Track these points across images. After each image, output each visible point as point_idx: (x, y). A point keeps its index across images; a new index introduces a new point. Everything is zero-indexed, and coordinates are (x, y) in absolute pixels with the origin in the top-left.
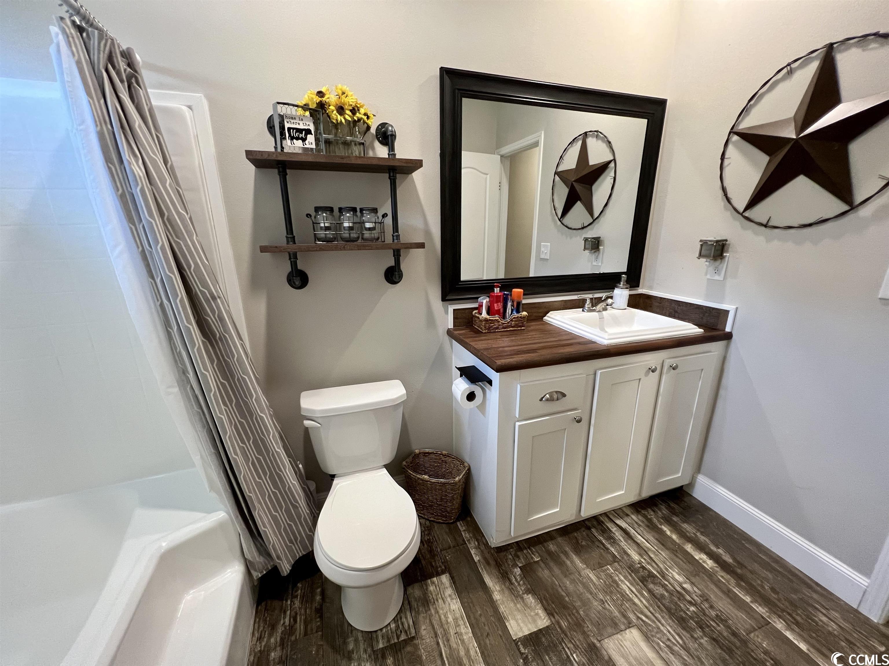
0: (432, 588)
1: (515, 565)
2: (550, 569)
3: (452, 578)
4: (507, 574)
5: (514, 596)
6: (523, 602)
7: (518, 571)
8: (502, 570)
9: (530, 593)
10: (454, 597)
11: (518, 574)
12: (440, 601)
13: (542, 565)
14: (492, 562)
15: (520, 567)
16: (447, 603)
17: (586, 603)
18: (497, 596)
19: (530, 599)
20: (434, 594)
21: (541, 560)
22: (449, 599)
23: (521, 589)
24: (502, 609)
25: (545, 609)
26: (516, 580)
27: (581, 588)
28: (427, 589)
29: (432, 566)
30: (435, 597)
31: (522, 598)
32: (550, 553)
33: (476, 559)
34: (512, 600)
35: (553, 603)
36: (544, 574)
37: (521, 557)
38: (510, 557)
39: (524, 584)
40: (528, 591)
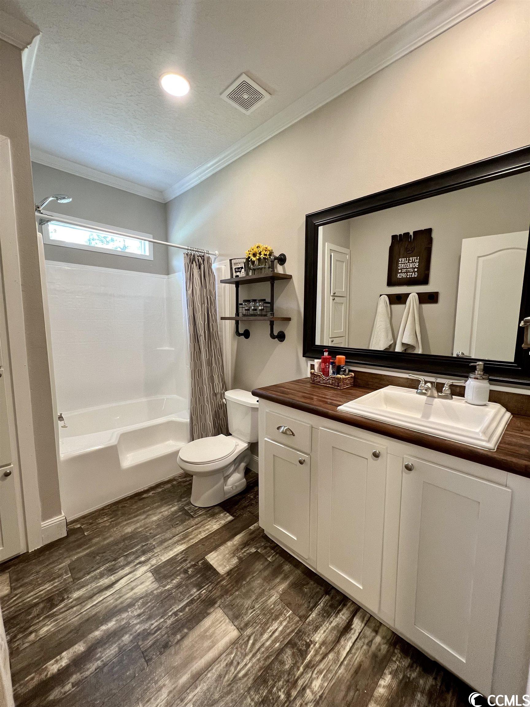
0: (222, 515)
1: (257, 548)
3: (232, 521)
4: (248, 545)
5: (234, 552)
6: (231, 558)
8: (250, 542)
9: (240, 560)
10: (221, 525)
11: (251, 551)
12: (216, 520)
13: (266, 563)
14: (253, 536)
15: (257, 551)
16: (215, 523)
18: (229, 544)
20: (219, 516)
21: (270, 562)
22: (219, 523)
23: (240, 554)
24: (222, 548)
25: (231, 570)
26: (246, 551)
27: (258, 591)
29: (236, 510)
33: (252, 528)
34: (230, 552)
35: (237, 574)
36: (259, 566)
37: (266, 550)
38: (263, 544)
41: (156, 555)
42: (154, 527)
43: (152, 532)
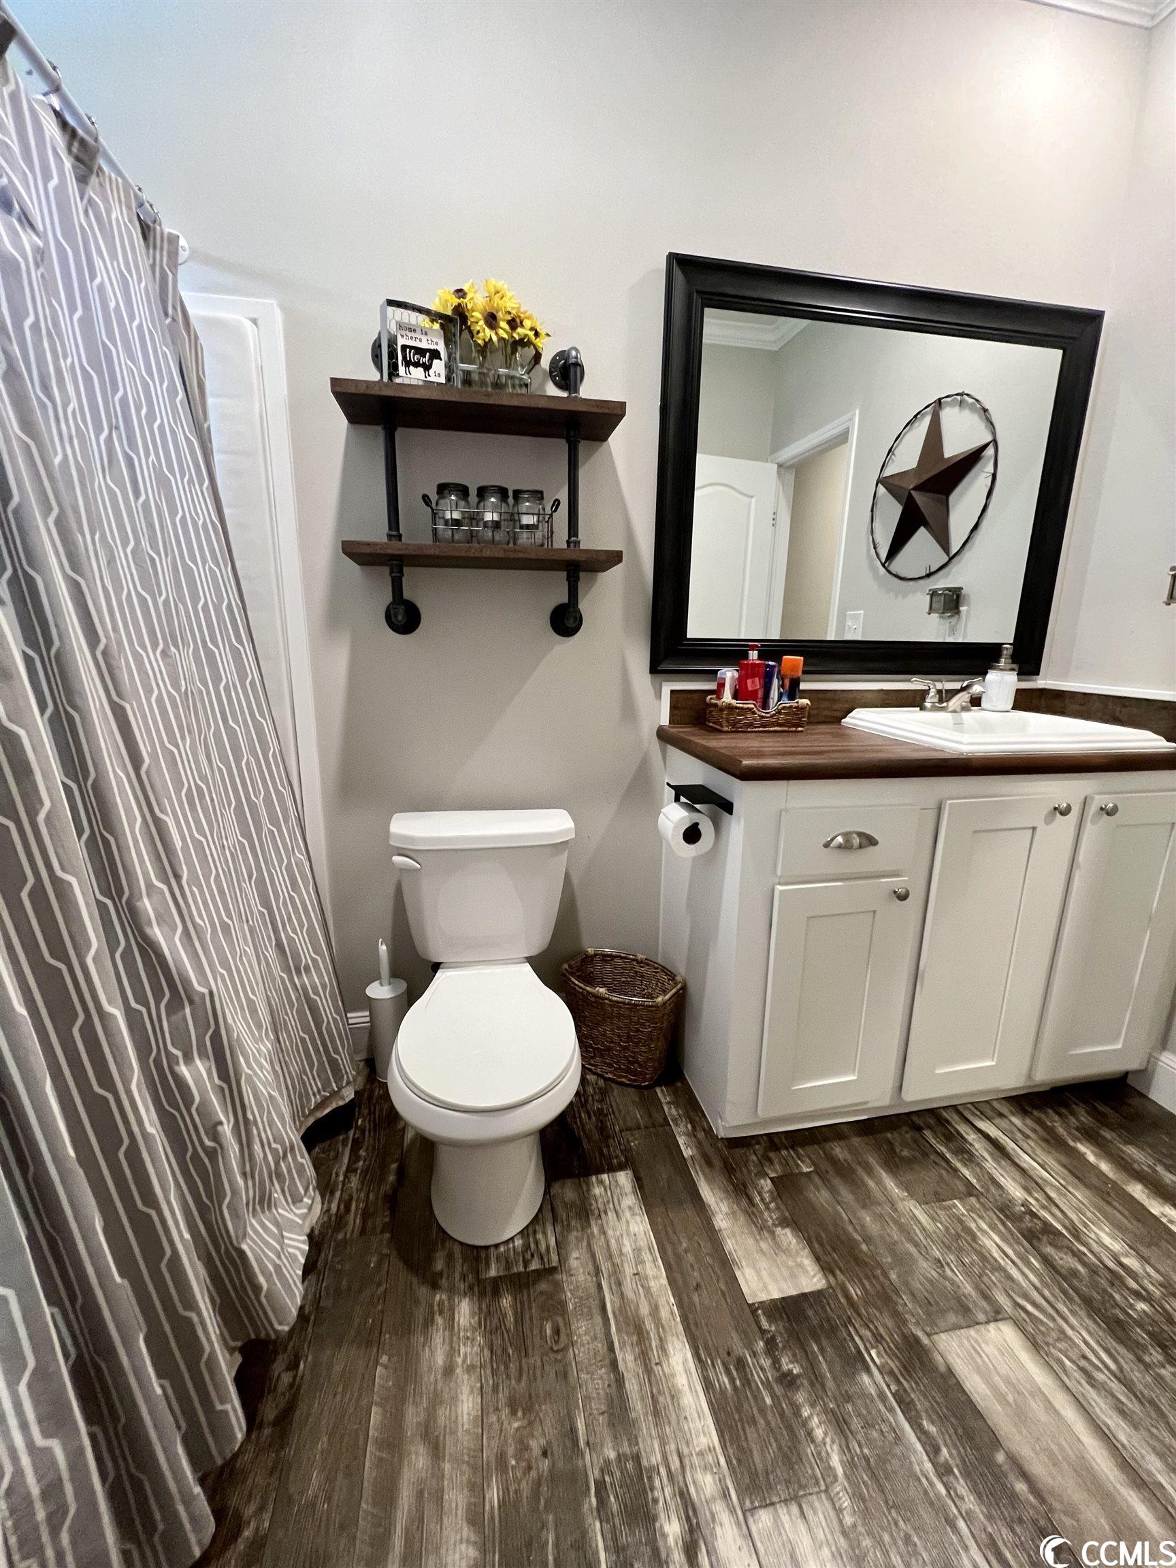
0: (597, 1191)
1: (764, 1174)
2: (834, 1191)
3: (638, 1179)
4: (745, 1186)
5: (756, 1226)
6: (774, 1239)
7: (766, 1185)
8: (736, 1179)
9: (788, 1226)
10: (637, 1210)
11: (766, 1189)
12: (611, 1215)
13: (817, 1179)
14: (717, 1162)
15: (771, 1178)
16: (624, 1220)
17: (903, 1261)
18: (721, 1222)
19: (787, 1236)
20: (600, 1200)
21: (816, 1171)
22: (628, 1214)
23: (770, 1217)
24: (730, 1245)
25: (818, 1259)
26: (762, 1200)
27: (895, 1235)
28: (589, 1190)
29: (601, 1153)
30: (601, 1206)
31: (772, 1233)
32: (834, 1162)
33: (687, 1152)
34: (752, 1233)
35: (834, 1251)
36: (820, 1196)
37: (776, 1161)
38: (754, 1158)
39: (778, 1208)
40: (784, 1223)
41: (675, 1464)
42: (516, 1425)
43: (543, 1442)
